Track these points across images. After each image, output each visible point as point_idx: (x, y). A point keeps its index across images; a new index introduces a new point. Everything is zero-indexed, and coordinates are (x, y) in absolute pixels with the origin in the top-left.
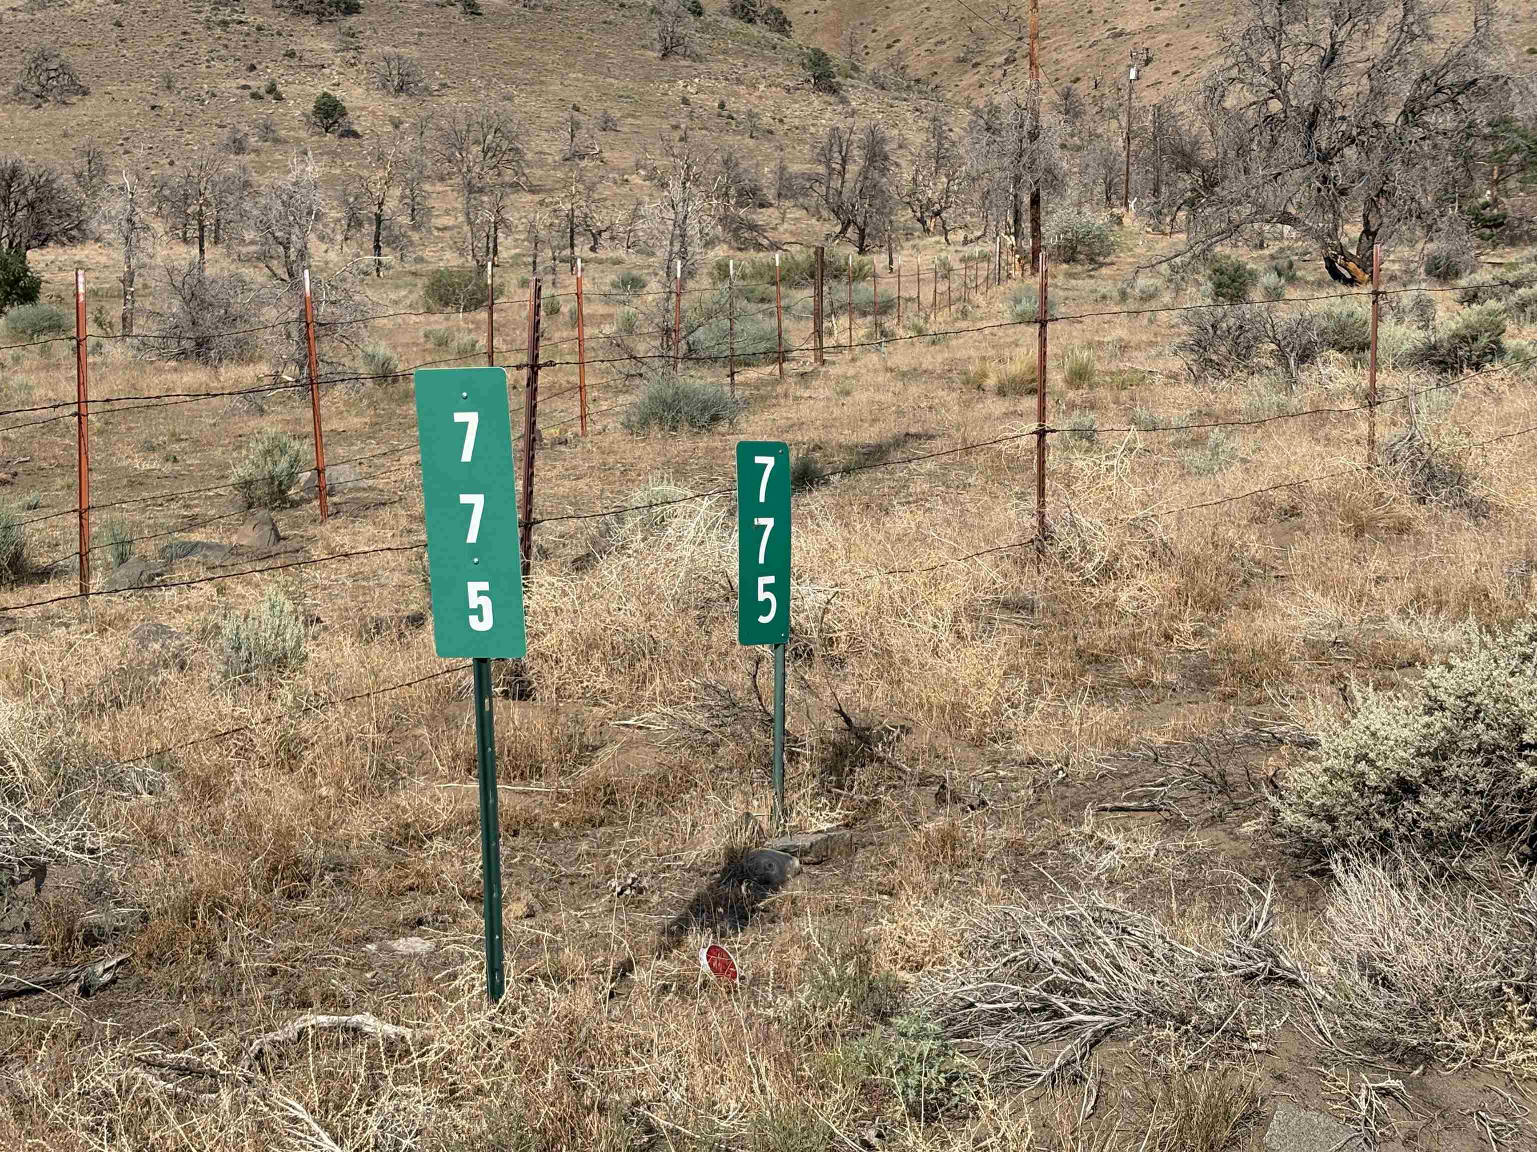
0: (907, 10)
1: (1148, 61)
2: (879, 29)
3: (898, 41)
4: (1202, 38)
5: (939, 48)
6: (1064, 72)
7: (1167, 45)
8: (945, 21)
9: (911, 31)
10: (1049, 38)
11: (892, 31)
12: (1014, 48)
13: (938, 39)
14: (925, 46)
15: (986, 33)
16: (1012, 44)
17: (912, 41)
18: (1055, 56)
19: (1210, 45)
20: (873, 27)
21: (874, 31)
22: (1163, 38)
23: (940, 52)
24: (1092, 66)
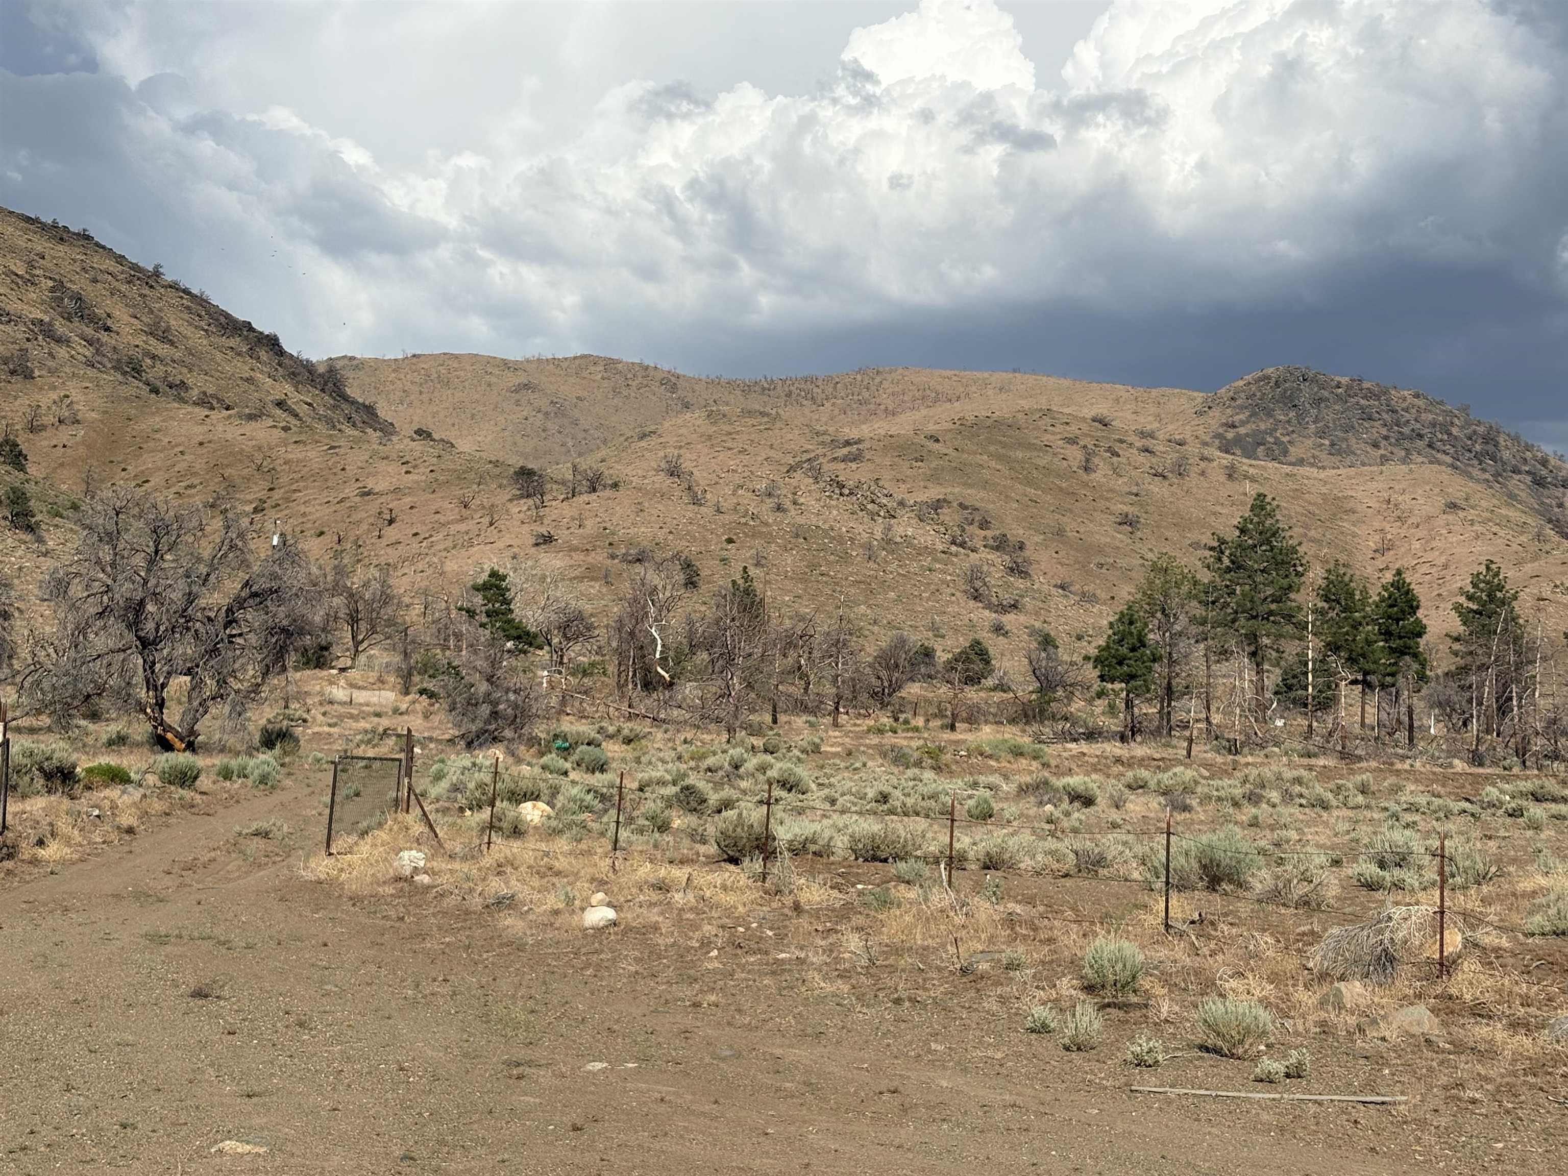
0: (161, 451)
1: (391, 522)
2: (129, 467)
3: (147, 481)
4: (446, 505)
5: (189, 492)
6: (309, 525)
7: (412, 508)
8: (198, 466)
9: (161, 473)
10: (300, 491)
11: (143, 472)
12: (264, 498)
13: (188, 483)
14: (173, 490)
15: (238, 481)
16: (263, 494)
17: (163, 483)
18: (303, 509)
19: (452, 510)
20: (123, 466)
21: (124, 470)
22: (408, 500)
23: (189, 496)
24: (336, 522)
